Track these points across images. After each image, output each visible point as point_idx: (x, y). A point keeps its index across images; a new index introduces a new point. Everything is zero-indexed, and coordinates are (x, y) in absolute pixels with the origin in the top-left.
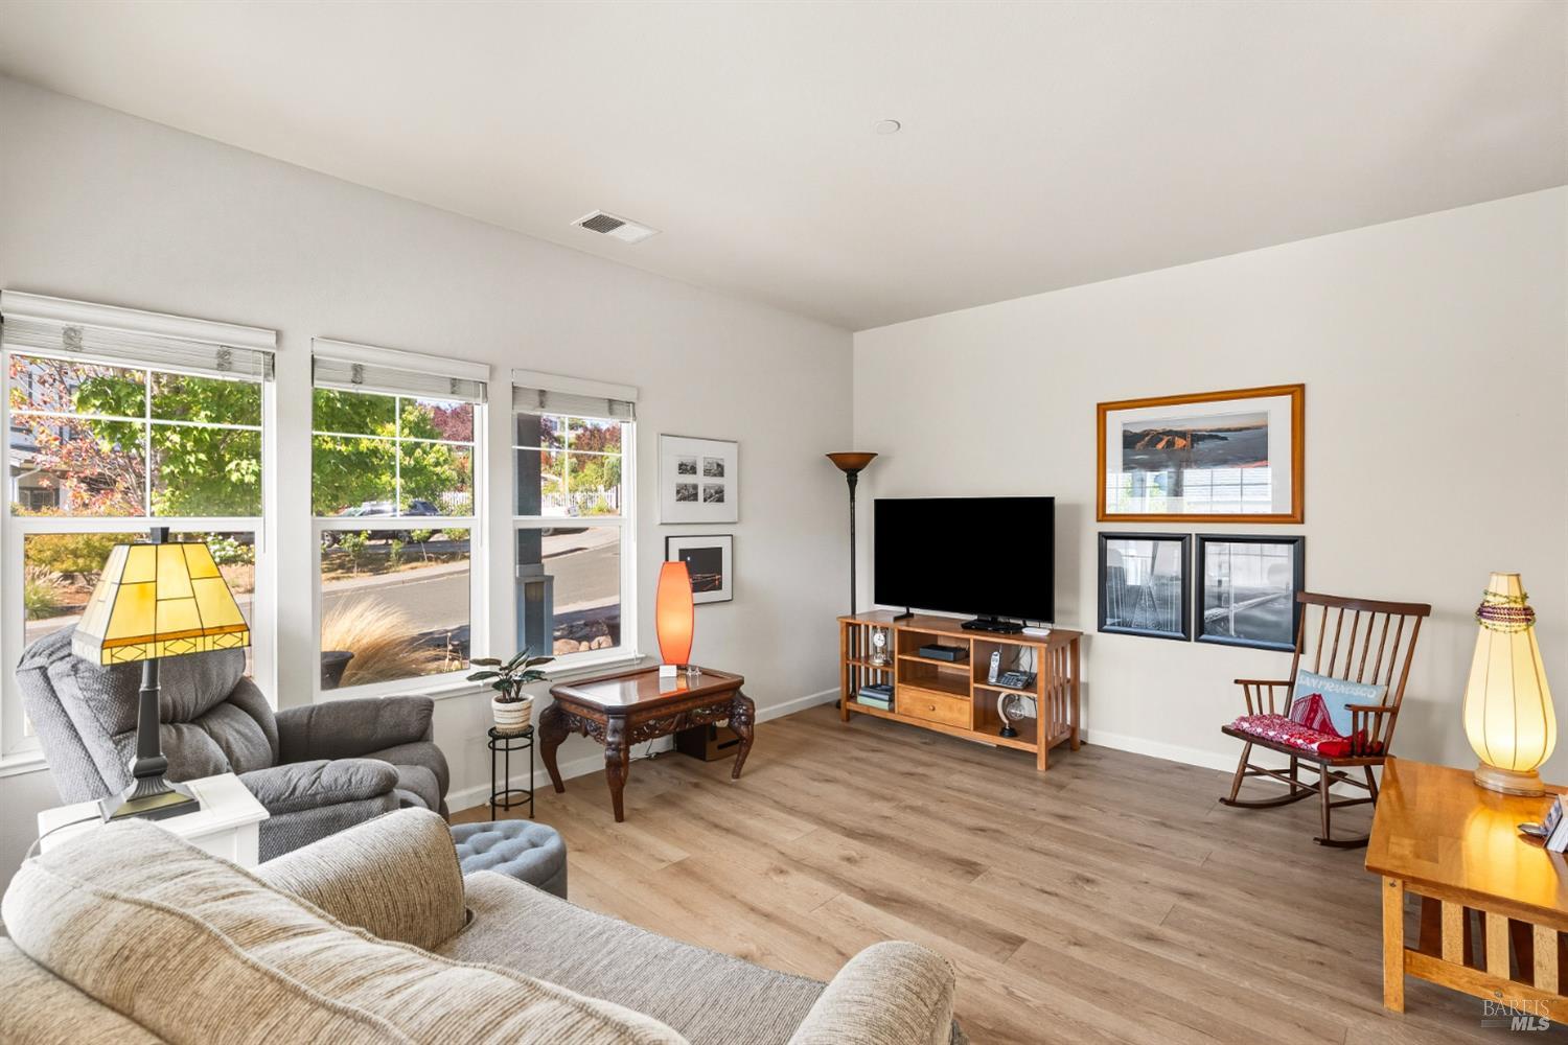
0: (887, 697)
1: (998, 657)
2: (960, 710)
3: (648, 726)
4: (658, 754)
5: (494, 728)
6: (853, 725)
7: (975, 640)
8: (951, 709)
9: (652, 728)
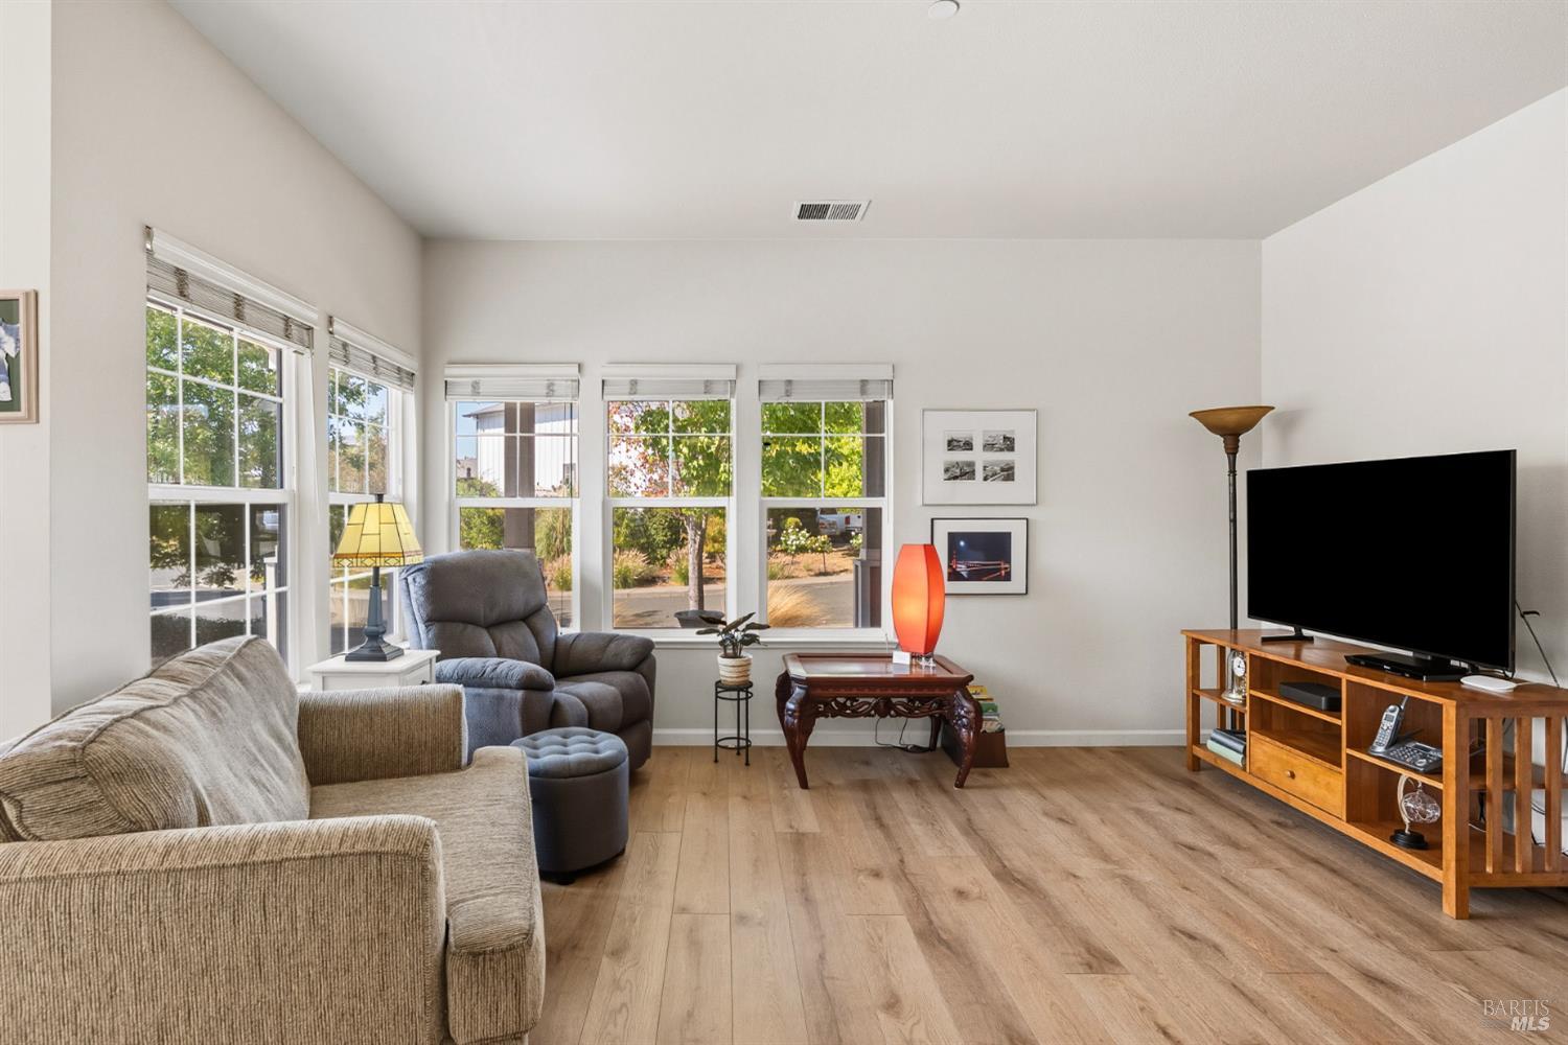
0: (1241, 748)
1: (1395, 715)
2: (1328, 785)
3: (837, 703)
4: (915, 746)
5: (720, 681)
6: (1203, 778)
7: (1348, 682)
8: (1315, 780)
9: (843, 707)
